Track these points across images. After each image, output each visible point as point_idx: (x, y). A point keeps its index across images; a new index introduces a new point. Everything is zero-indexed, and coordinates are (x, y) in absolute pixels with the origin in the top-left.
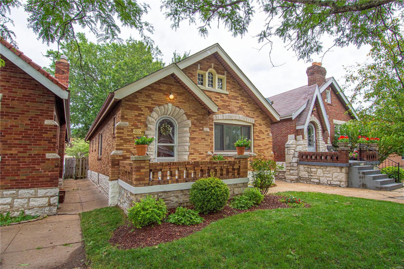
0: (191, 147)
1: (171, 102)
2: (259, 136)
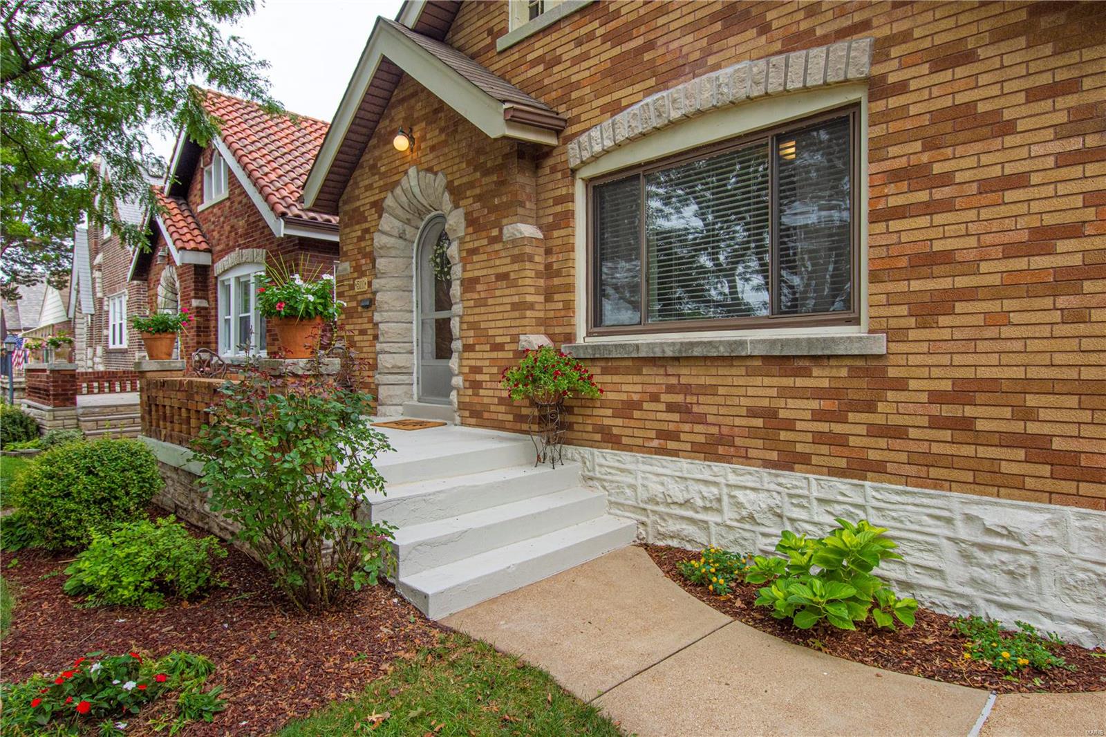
0: (467, 319)
1: (412, 163)
2: (937, 169)
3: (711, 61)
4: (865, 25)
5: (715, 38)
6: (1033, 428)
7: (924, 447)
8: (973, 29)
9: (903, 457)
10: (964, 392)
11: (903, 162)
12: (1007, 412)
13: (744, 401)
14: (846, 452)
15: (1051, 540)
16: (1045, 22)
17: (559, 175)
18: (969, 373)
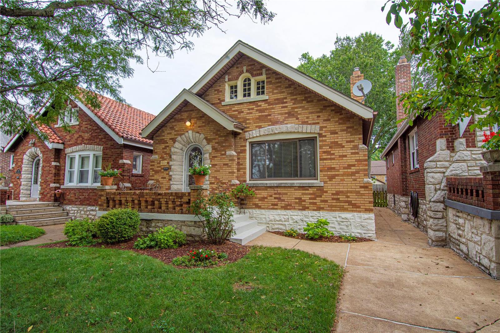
1: (190, 130)
2: (332, 152)
3: (285, 122)
4: (318, 123)
5: (286, 118)
6: (349, 199)
7: (331, 204)
8: (337, 128)
9: (327, 206)
10: (338, 193)
11: (325, 150)
12: (345, 197)
13: (294, 196)
14: (316, 206)
15: (353, 219)
16: (349, 130)
17: (242, 140)
18: (338, 190)
